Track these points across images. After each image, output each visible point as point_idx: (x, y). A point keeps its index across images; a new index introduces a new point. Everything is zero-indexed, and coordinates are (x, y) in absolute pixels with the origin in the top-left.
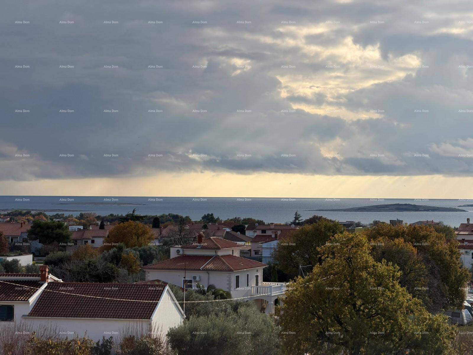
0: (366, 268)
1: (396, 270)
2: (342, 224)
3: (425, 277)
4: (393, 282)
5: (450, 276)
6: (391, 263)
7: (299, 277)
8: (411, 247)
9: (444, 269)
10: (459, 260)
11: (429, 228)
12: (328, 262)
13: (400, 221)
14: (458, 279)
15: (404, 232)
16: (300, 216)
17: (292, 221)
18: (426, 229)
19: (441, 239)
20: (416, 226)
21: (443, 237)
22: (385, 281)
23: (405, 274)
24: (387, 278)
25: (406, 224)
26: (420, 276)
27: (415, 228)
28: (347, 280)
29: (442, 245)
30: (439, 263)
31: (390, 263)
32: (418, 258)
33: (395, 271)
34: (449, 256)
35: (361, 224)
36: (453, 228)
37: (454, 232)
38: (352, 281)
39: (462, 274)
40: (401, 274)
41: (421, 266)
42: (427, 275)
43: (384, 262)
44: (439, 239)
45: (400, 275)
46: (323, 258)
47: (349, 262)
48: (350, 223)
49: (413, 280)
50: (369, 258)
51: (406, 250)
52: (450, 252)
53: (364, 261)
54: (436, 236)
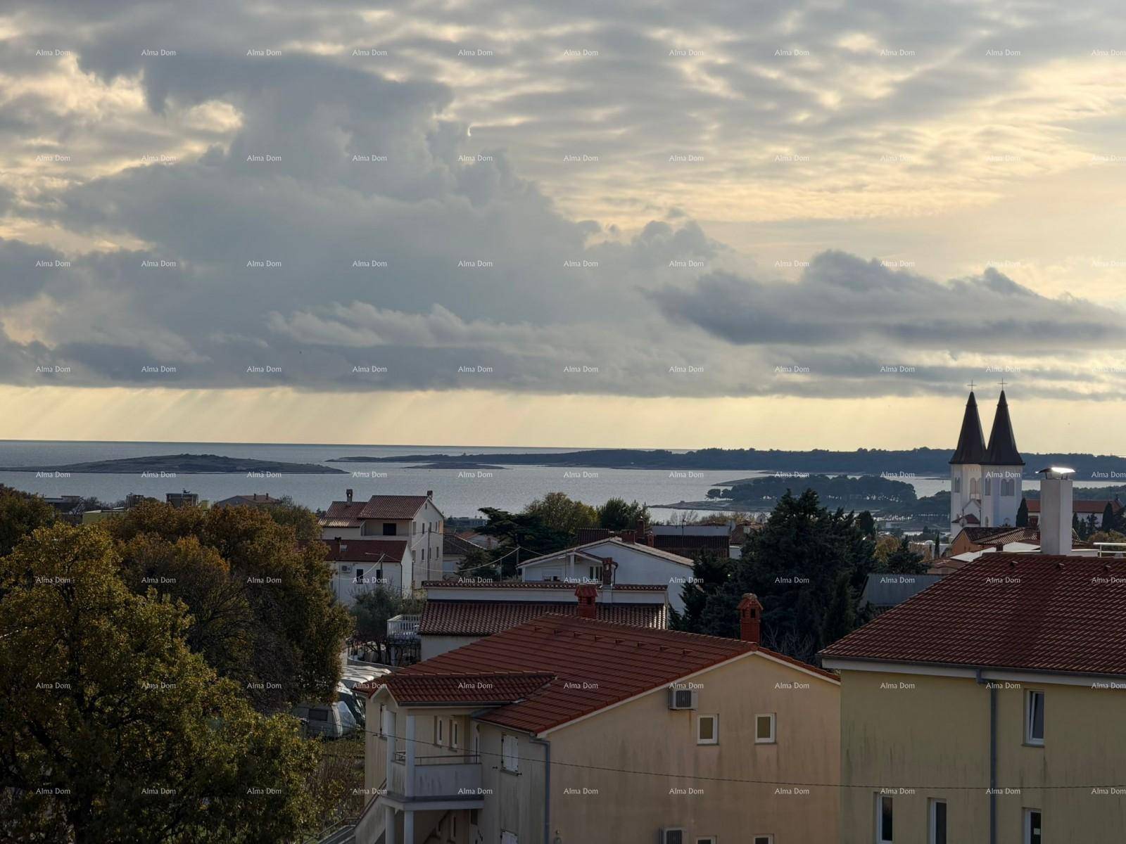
0: (108, 609)
1: (179, 612)
2: (52, 503)
3: (247, 628)
4: (172, 640)
5: (307, 624)
6: (169, 595)
8: (217, 557)
9: (293, 609)
10: (326, 586)
11: (258, 513)
12: (16, 596)
13: (190, 496)
14: (325, 631)
15: (200, 523)
18: (252, 514)
19: (287, 538)
20: (228, 508)
21: (291, 534)
22: (153, 639)
23: (201, 623)
24: (159, 632)
25: (205, 502)
26: (237, 625)
27: (226, 512)
28: (62, 637)
29: (288, 552)
30: (282, 594)
31: (167, 597)
32: (232, 584)
33: (177, 616)
34: (305, 577)
35: (98, 502)
36: (315, 512)
37: (318, 521)
38: (74, 639)
39: (333, 619)
40: (191, 621)
41: (240, 602)
42: (252, 624)
43: (152, 595)
44: (280, 539)
45: (188, 624)
47: (69, 594)
48: (70, 501)
49: (219, 636)
50: (115, 585)
51: (205, 565)
52: (306, 569)
53: (102, 593)
54: (276, 530)
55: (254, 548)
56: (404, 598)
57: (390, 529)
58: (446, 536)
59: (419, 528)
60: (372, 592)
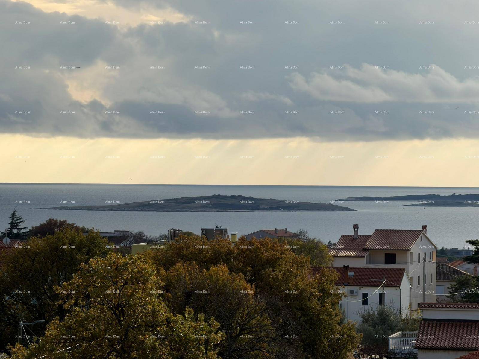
0: (152, 327)
1: (212, 329)
2: (106, 237)
3: (269, 343)
4: (206, 353)
5: (320, 340)
6: (204, 315)
7: (18, 345)
8: (244, 283)
9: (308, 326)
10: (336, 307)
11: (279, 245)
12: (76, 315)
13: (222, 230)
14: (336, 346)
15: (229, 253)
16: (20, 221)
17: (4, 231)
18: (273, 246)
19: (302, 266)
20: (253, 241)
21: (306, 263)
22: (190, 352)
23: (231, 338)
24: (196, 346)
25: (234, 235)
26: (260, 340)
27: (251, 244)
28: (114, 350)
29: (303, 278)
30: (299, 314)
31: (202, 316)
32: (257, 306)
33: (210, 332)
34: (318, 300)
35: (145, 236)
36: (327, 244)
37: (329, 252)
38: (125, 352)
40: (222, 336)
41: (263, 320)
42: (274, 339)
43: (189, 314)
44: (298, 267)
45: (220, 339)
46: (66, 306)
47: (120, 314)
48: (121, 235)
49: (246, 349)
50: (158, 306)
51: (234, 289)
52: (319, 292)
53: (148, 313)
54: (293, 260)
55: (276, 275)
56: (403, 318)
57: (390, 258)
58: (438, 264)
59: (415, 258)
60: (376, 313)
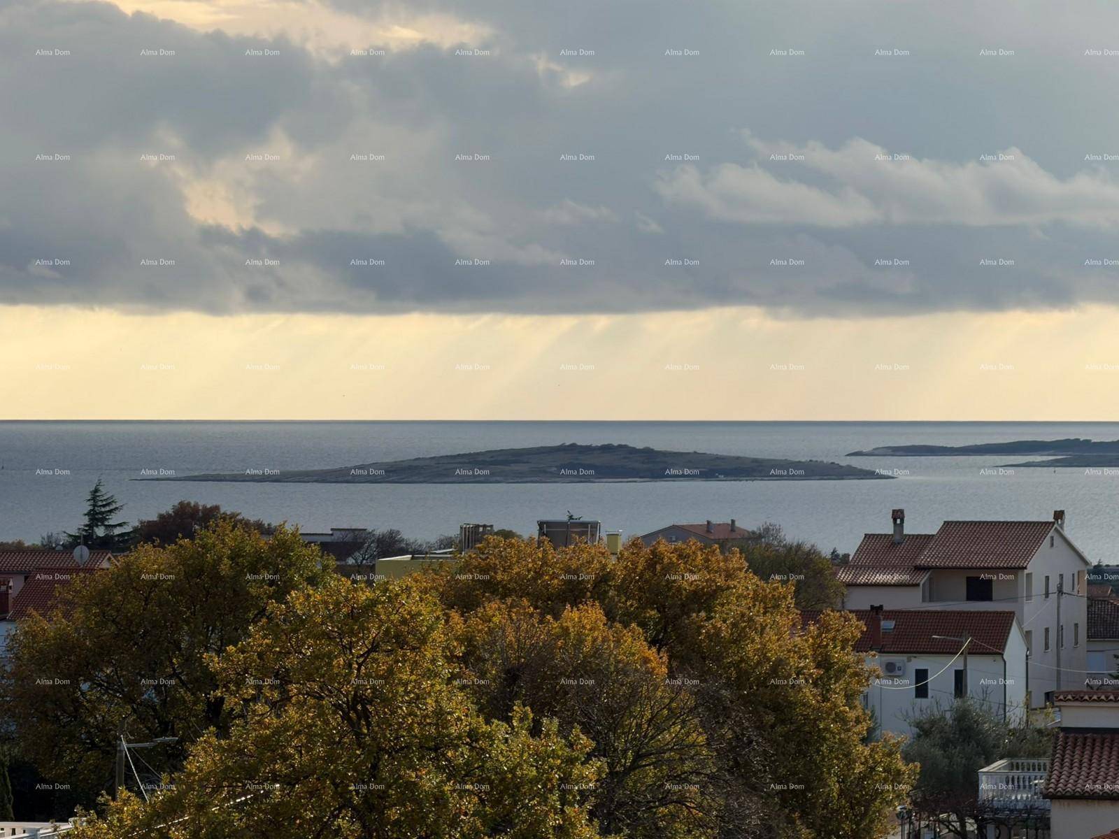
0: (436, 749)
1: (575, 754)
2: (313, 542)
3: (703, 786)
4: (562, 810)
5: (821, 779)
6: (556, 720)
7: (123, 793)
8: (642, 646)
9: (791, 747)
10: (857, 702)
11: (720, 557)
12: (258, 722)
13: (585, 525)
14: (857, 793)
15: (604, 579)
16: (112, 507)
17: (74, 532)
18: (707, 560)
19: (777, 606)
20: (660, 548)
21: (785, 598)
22: (525, 806)
23: (614, 778)
24: (537, 794)
25: (613, 537)
26: (683, 780)
27: (655, 559)
28: (346, 804)
29: (780, 635)
30: (770, 718)
31: (551, 724)
32: (672, 700)
33: (571, 761)
34: (815, 684)
35: (403, 540)
36: (829, 556)
37: (835, 574)
38: (371, 808)
39: (873, 769)
40: (599, 771)
41: (688, 734)
42: (712, 777)
43: (521, 720)
44: (765, 608)
45: (594, 779)
46: (231, 702)
47: (359, 718)
48: (349, 537)
49: (649, 802)
50: (450, 700)
51: (619, 662)
52: (816, 668)
53: (427, 716)
54: (755, 591)
55: (714, 627)
56: (1011, 727)
57: (979, 589)
58: (1092, 601)
59: (1038, 586)
60: (948, 715)
